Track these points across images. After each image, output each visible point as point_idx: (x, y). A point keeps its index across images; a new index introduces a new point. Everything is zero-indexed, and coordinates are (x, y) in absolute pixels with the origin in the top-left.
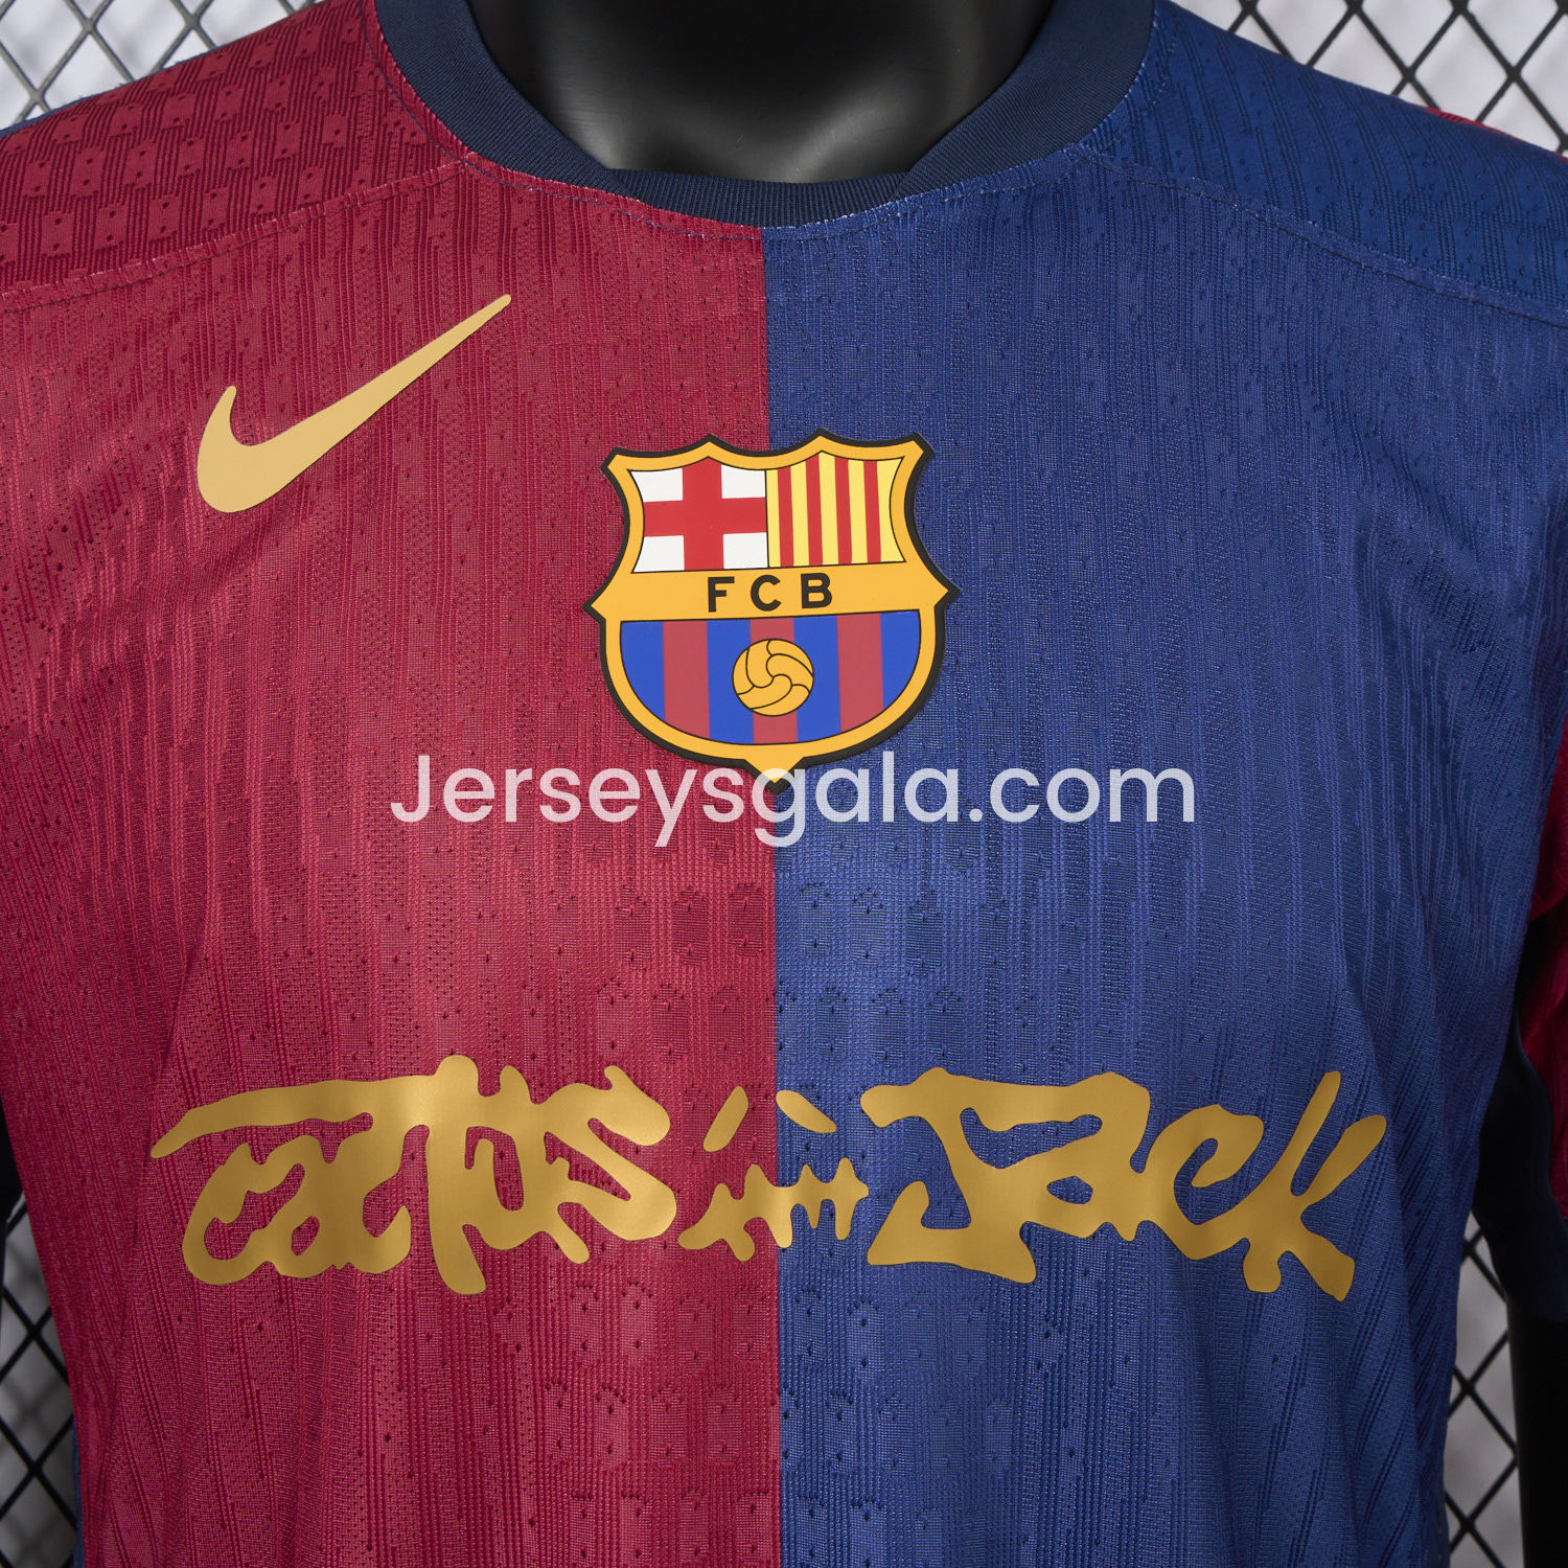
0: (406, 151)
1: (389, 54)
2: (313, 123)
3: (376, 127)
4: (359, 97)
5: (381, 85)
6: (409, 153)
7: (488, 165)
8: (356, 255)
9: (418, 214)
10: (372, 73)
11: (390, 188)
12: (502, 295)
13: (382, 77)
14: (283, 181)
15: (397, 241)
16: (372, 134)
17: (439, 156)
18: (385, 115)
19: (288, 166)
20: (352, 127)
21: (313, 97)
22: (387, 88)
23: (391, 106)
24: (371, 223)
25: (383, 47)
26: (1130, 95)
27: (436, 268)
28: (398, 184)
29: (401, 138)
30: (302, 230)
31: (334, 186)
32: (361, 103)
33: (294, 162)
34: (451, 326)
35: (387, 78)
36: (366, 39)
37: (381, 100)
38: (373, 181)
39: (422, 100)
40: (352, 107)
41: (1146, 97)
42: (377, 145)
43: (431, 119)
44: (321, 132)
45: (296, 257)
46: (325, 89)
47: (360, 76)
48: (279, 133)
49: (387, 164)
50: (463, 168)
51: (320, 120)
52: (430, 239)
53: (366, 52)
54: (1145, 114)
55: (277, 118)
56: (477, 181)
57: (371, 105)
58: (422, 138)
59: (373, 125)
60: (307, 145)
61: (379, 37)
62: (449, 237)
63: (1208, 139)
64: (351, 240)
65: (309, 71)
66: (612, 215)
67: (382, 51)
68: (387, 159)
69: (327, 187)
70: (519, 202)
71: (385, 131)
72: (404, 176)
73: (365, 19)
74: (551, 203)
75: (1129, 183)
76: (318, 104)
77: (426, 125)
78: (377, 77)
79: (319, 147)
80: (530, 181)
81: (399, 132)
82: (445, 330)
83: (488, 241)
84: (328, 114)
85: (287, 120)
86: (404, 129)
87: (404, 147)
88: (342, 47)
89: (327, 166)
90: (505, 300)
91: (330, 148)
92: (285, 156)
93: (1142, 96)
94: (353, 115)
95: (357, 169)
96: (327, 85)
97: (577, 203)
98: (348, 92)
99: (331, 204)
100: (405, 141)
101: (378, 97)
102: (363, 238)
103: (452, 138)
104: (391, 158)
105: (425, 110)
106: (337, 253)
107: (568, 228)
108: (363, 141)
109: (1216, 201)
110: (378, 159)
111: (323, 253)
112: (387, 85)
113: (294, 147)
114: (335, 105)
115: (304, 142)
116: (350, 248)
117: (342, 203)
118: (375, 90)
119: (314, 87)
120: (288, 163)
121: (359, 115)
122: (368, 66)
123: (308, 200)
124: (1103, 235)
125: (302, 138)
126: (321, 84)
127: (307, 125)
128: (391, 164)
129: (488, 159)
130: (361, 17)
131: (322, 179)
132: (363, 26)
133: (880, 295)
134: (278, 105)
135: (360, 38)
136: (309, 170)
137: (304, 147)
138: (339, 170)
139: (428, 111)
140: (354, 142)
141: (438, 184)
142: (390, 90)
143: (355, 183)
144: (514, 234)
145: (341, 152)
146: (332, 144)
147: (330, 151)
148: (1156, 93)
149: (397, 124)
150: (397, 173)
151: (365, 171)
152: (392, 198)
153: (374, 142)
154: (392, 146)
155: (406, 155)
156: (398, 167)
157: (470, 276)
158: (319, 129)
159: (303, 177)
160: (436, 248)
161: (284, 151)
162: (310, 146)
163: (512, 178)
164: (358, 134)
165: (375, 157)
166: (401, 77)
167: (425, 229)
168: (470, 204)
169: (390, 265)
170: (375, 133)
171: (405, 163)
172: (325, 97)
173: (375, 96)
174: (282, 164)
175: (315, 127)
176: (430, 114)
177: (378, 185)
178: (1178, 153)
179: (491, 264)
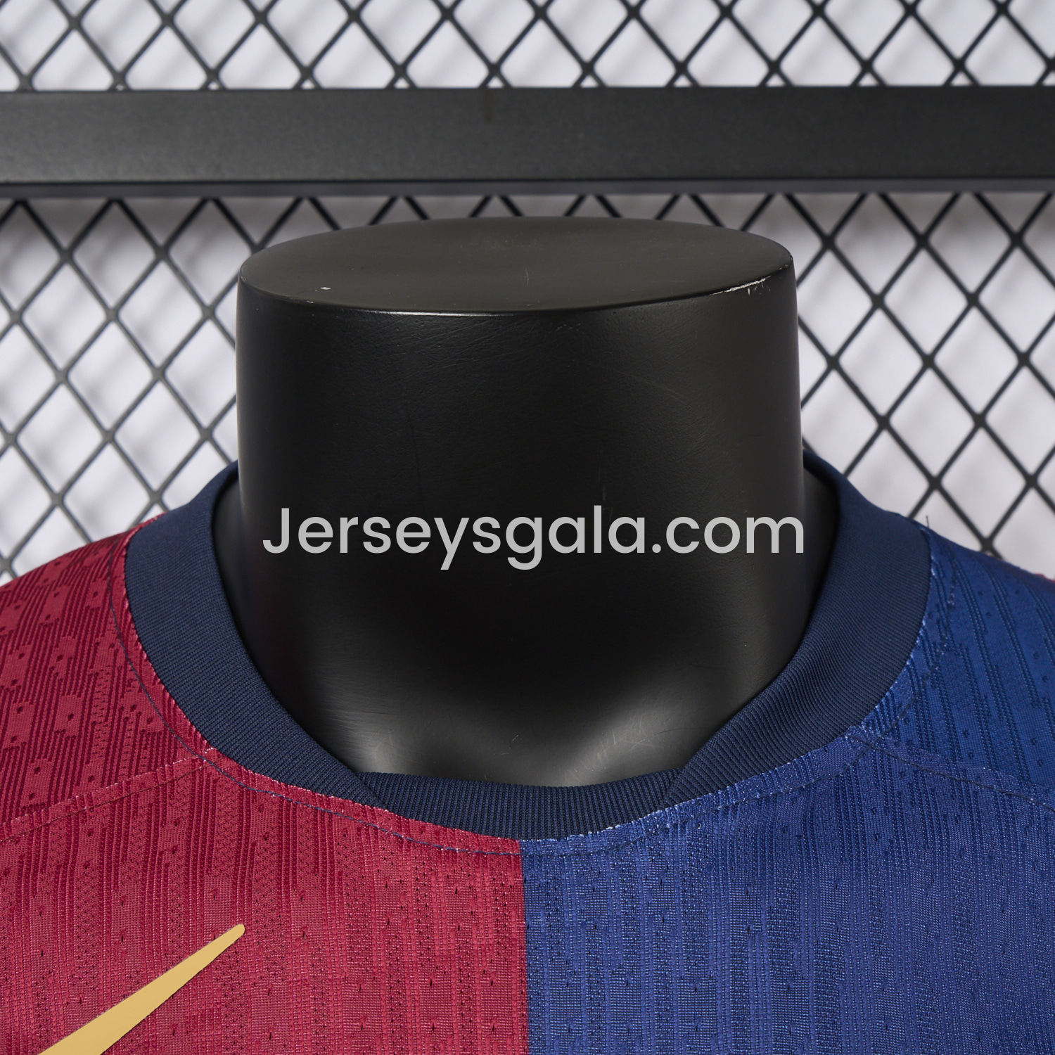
0: (141, 740)
1: (132, 626)
2: (46, 706)
3: (111, 711)
4: (97, 674)
5: (120, 661)
6: (144, 743)
7: (227, 765)
8: (79, 870)
9: (149, 820)
10: (112, 646)
11: (120, 787)
12: (236, 923)
13: (122, 650)
14: (9, 774)
15: (125, 855)
16: (106, 720)
17: (176, 747)
18: (122, 697)
19: (15, 757)
20: (87, 711)
21: (51, 672)
22: (126, 664)
23: (129, 685)
24: (98, 830)
25: (126, 616)
26: (913, 663)
27: (166, 890)
28: (128, 783)
29: (137, 725)
30: (24, 841)
31: (62, 784)
32: (98, 682)
33: (23, 752)
34: (180, 959)
35: (126, 651)
36: (110, 604)
37: (119, 679)
38: (103, 781)
39: (161, 682)
40: (88, 687)
41: (928, 662)
42: (111, 733)
43: (169, 705)
44: (55, 716)
45: (15, 870)
46: (63, 663)
47: (100, 648)
48: (11, 717)
49: (120, 757)
50: (202, 764)
51: (54, 701)
52: (161, 854)
53: (110, 619)
54: (928, 683)
55: (11, 698)
56: (215, 781)
57: (109, 683)
58: (158, 725)
59: (109, 709)
60: (38, 732)
61: (123, 604)
62: (182, 853)
63: (995, 714)
64: (76, 851)
65: (50, 642)
66: (359, 829)
67: (126, 620)
68: (121, 750)
69: (55, 785)
70: (260, 810)
71: (120, 717)
72: (136, 773)
73: (112, 580)
74: (294, 813)
75: (916, 772)
76: (54, 682)
77: (164, 710)
78: (118, 650)
79: (50, 734)
80: (273, 785)
81: (135, 717)
82: (174, 964)
83: (224, 859)
84: (63, 694)
85: (21, 701)
86: (140, 713)
87: (139, 735)
88: (86, 611)
89: (57, 759)
90: (237, 931)
91: (62, 736)
92: (14, 745)
93: (924, 662)
94: (89, 696)
95: (88, 762)
96: (65, 660)
97: (323, 813)
98: (86, 666)
99: (57, 809)
100: (140, 729)
101: (116, 674)
102: (88, 851)
103: (191, 729)
104: (124, 750)
105: (164, 695)
106: (58, 867)
107: (311, 843)
108: (97, 727)
109: (1010, 796)
110: (111, 750)
111: (44, 867)
112: (127, 659)
113: (23, 735)
114: (71, 683)
115: (36, 728)
116: (74, 862)
117: (68, 808)
118: (114, 666)
119: (53, 660)
120: (17, 752)
121: (96, 695)
122: (110, 636)
123: (33, 801)
124: (892, 842)
125: (33, 724)
126: (60, 658)
127: (40, 707)
128: (123, 757)
129: (228, 757)
130: (109, 578)
131: (50, 775)
132: (110, 589)
133: (651, 918)
134: (14, 682)
135: (104, 603)
136: (38, 762)
137: (34, 735)
138: (68, 763)
139: (168, 695)
140: (86, 729)
141: (172, 782)
142: (130, 667)
143: (84, 781)
144: (252, 850)
145: (73, 741)
146: (64, 731)
147: (61, 740)
148: (938, 655)
149: (133, 708)
150: (130, 767)
151: (95, 766)
152: (122, 799)
153: (107, 730)
154: (127, 734)
155: (141, 745)
156: (132, 760)
157: (201, 900)
158: (52, 711)
159: (30, 771)
160: (167, 865)
161: (14, 739)
162: (41, 734)
163: (254, 781)
164: (92, 719)
165: (108, 748)
166: (141, 653)
167: (156, 841)
168: (206, 810)
169: (116, 883)
170: (110, 718)
171: (139, 755)
172: (62, 675)
173: (114, 673)
174: (10, 754)
175: (49, 710)
176: (169, 701)
177: (109, 784)
178: (965, 734)
179: (225, 887)
